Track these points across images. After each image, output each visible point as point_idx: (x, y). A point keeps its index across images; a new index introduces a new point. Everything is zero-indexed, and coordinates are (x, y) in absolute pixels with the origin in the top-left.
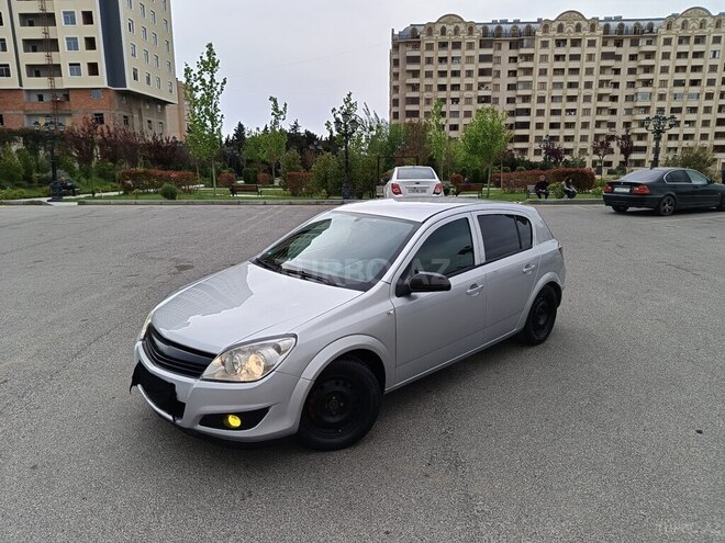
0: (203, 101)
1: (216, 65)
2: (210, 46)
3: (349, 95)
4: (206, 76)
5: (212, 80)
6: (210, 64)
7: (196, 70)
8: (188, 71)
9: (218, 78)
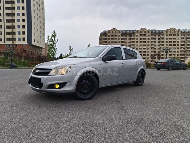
0: (52, 45)
1: (55, 36)
2: (54, 31)
3: (89, 45)
4: (53, 39)
5: (55, 39)
6: (54, 35)
7: (51, 37)
8: (48, 37)
9: (56, 39)
